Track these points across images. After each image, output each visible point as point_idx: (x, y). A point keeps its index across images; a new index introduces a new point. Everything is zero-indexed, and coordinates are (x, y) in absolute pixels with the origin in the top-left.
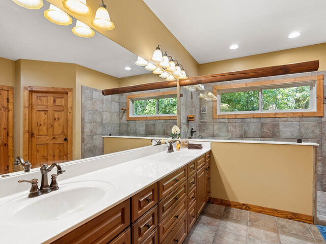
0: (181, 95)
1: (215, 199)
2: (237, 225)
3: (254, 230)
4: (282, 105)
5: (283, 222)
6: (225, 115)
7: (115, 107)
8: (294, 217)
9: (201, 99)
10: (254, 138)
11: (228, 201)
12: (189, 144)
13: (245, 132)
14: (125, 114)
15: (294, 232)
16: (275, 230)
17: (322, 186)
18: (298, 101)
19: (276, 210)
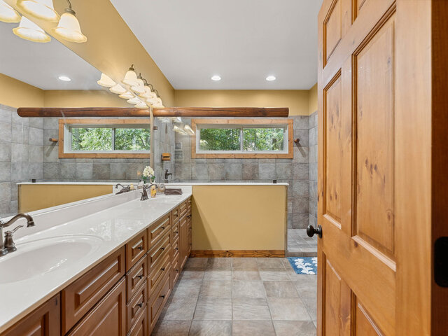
0: (155, 128)
1: (197, 251)
2: (222, 273)
3: (238, 273)
4: (261, 144)
5: (262, 260)
6: (204, 154)
7: (37, 135)
8: (271, 254)
9: (176, 133)
10: (235, 180)
11: (211, 251)
12: (166, 190)
13: (227, 173)
14: (56, 147)
15: (271, 267)
16: (256, 269)
17: (292, 224)
18: (275, 141)
19: (256, 251)
